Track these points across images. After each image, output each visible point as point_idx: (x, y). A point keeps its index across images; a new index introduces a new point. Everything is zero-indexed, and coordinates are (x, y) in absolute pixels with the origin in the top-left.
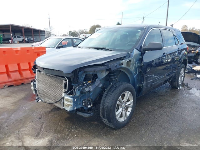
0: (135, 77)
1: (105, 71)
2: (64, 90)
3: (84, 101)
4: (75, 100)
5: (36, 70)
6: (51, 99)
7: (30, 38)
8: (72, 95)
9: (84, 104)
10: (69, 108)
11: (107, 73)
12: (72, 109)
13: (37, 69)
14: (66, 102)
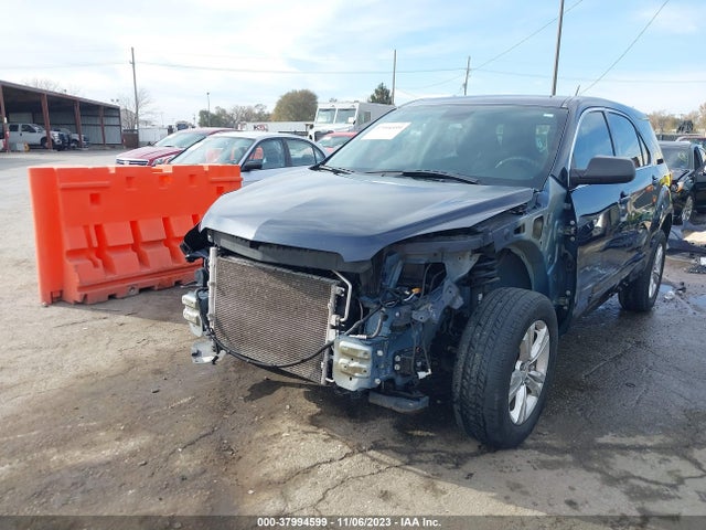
0: (549, 273)
1: (469, 253)
2: (333, 319)
3: (398, 358)
4: (380, 353)
5: (212, 250)
6: (275, 351)
7: (65, 131)
8: (365, 337)
9: (397, 367)
10: (355, 381)
11: (474, 258)
12: (365, 384)
13: (212, 245)
14: (341, 362)
